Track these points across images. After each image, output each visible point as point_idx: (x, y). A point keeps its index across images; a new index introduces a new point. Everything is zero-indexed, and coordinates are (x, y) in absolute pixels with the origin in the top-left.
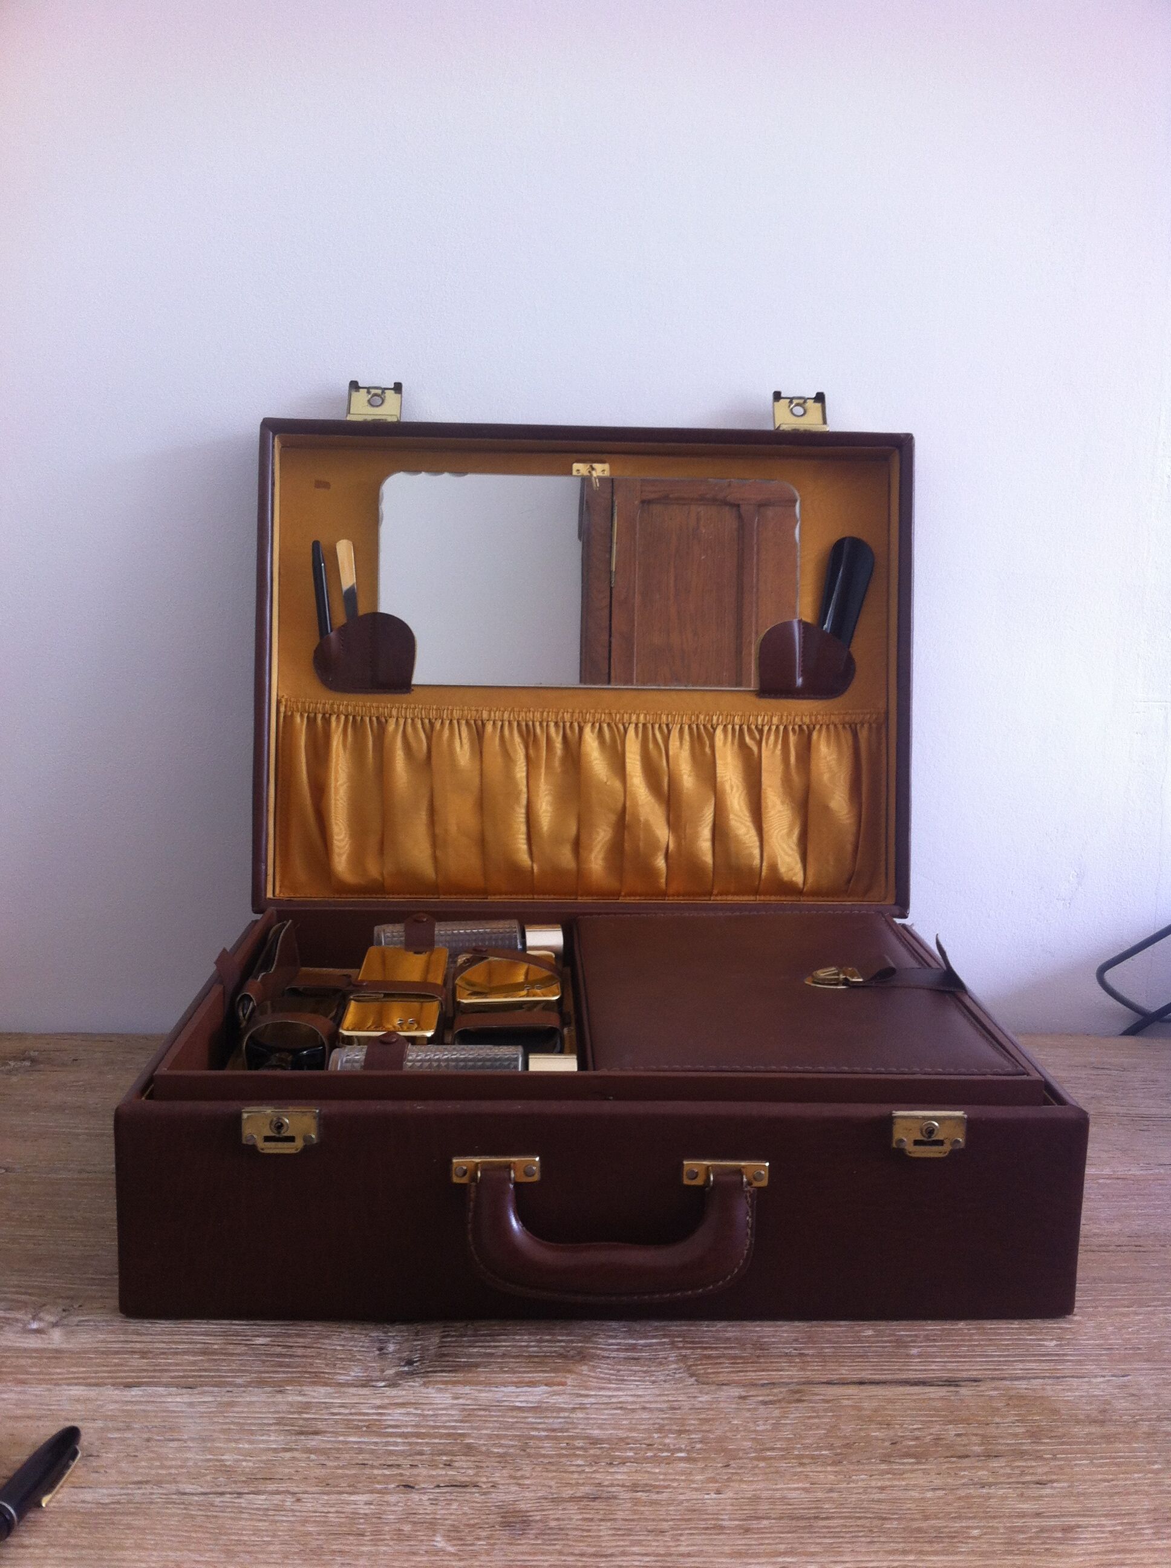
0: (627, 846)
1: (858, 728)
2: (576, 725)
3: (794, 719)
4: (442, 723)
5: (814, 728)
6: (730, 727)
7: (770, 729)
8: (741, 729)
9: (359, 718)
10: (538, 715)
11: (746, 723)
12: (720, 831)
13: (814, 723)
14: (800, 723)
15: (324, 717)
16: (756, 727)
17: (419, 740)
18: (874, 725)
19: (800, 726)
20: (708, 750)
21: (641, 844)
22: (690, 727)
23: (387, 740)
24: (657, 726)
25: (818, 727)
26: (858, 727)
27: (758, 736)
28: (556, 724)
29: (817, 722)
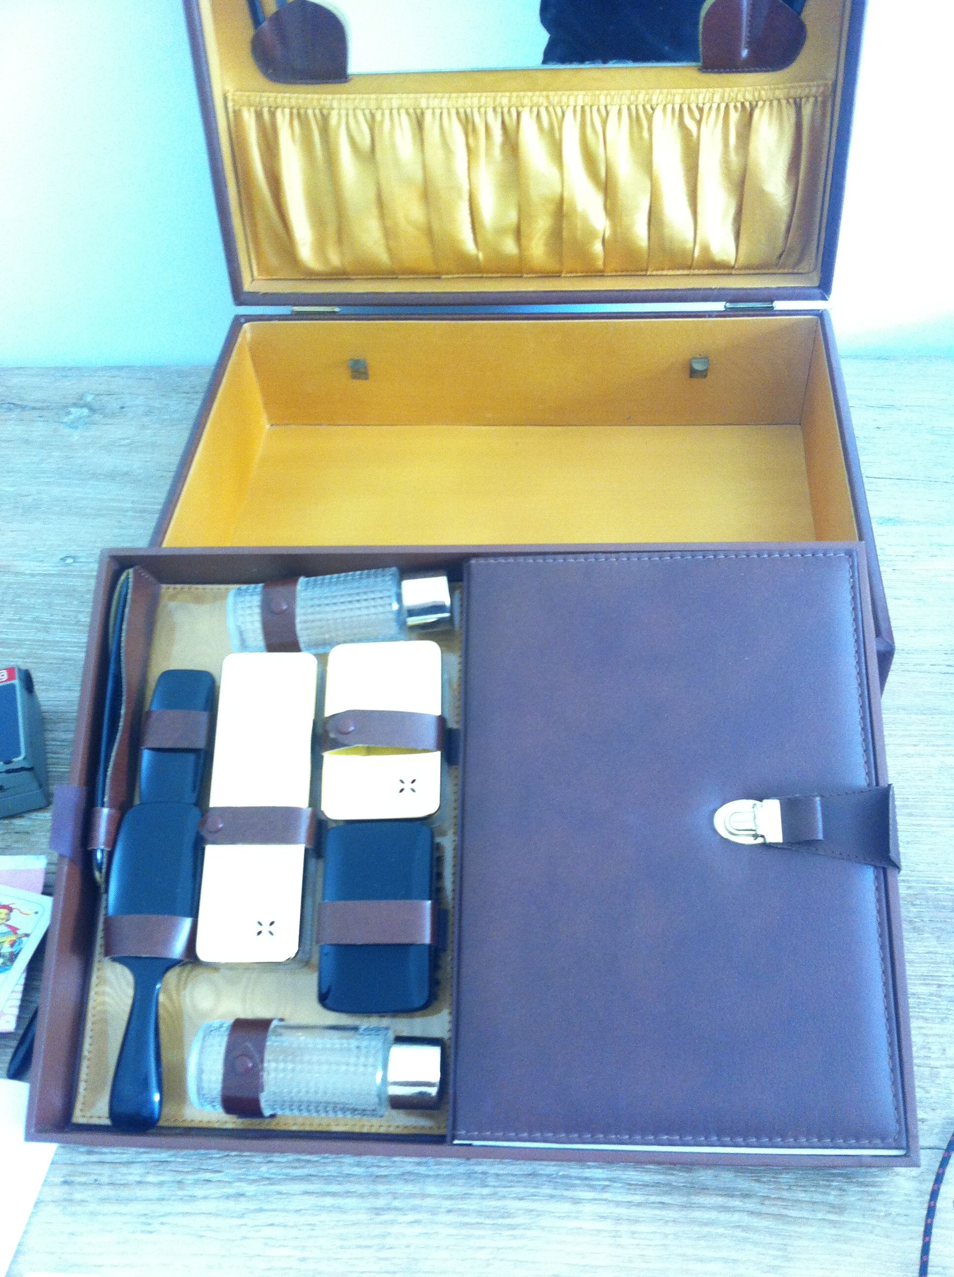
0: (565, 234)
1: (803, 103)
2: (513, 110)
3: (737, 95)
4: (383, 114)
5: (757, 105)
6: (669, 107)
7: (710, 108)
8: (681, 110)
9: (302, 111)
10: (475, 100)
11: (687, 102)
12: (654, 217)
13: (757, 99)
14: (742, 100)
15: (269, 111)
16: (697, 106)
17: (361, 131)
18: (820, 99)
19: (743, 104)
20: (645, 134)
21: (579, 233)
22: (629, 108)
23: (332, 133)
24: (595, 108)
25: (760, 104)
26: (804, 100)
27: (698, 116)
28: (494, 109)
29: (760, 99)
